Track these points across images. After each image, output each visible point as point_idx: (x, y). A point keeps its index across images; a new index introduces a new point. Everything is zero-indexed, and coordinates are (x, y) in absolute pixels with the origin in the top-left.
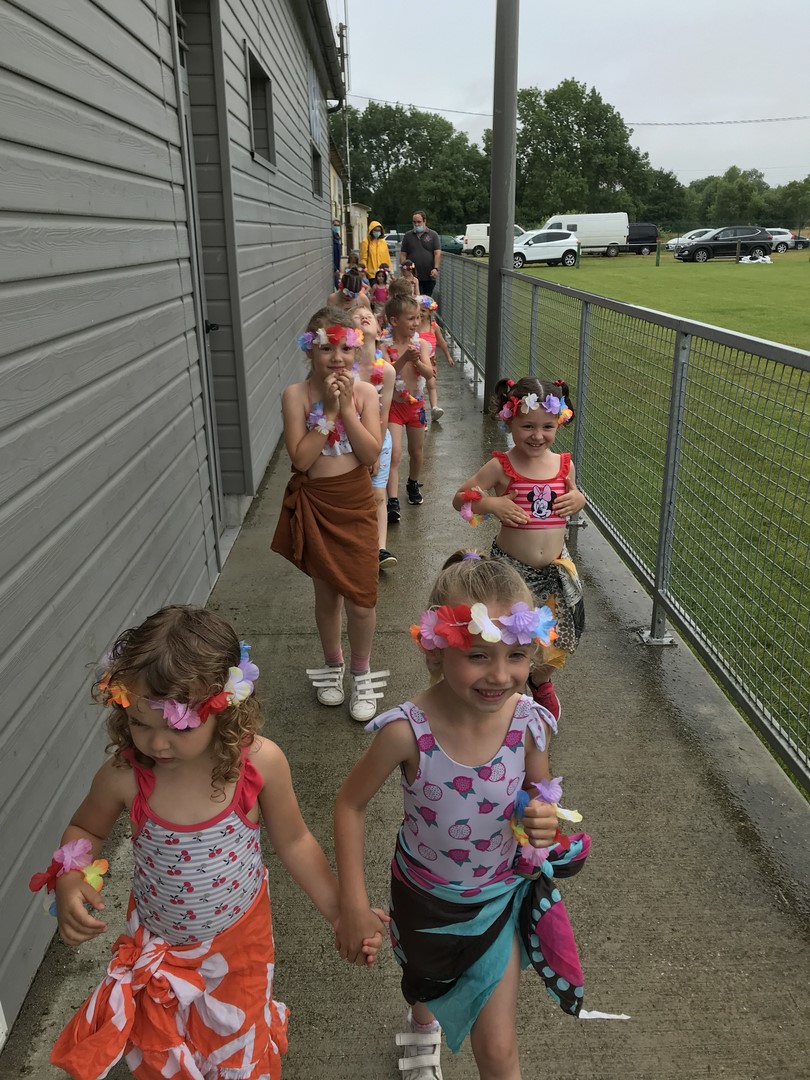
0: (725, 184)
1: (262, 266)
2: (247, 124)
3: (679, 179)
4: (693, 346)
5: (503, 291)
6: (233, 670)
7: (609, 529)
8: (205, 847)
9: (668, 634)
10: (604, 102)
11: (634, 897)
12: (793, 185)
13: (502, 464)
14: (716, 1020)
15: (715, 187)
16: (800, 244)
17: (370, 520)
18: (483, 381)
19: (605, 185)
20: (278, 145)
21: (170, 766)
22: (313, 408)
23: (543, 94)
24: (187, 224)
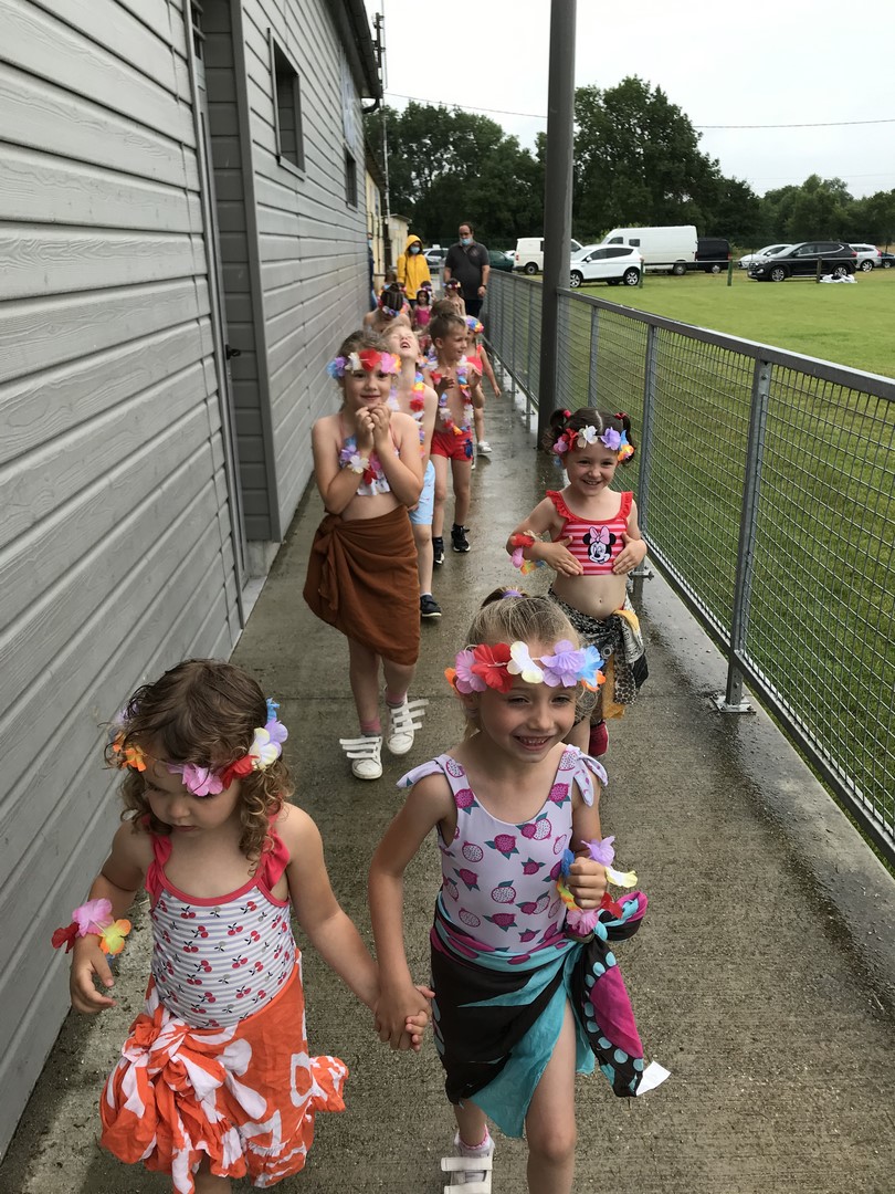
0: (803, 194)
1: (290, 284)
2: (272, 123)
3: (753, 190)
4: (774, 375)
5: (559, 314)
6: (257, 730)
7: (679, 581)
8: (224, 923)
9: (745, 700)
10: (670, 102)
11: (709, 1001)
12: (879, 196)
13: (555, 503)
14: (803, 1143)
15: (793, 197)
16: (888, 262)
17: (408, 568)
18: (537, 413)
19: (670, 195)
20: (307, 148)
21: (190, 834)
22: (345, 444)
23: (602, 93)
24: (203, 236)
